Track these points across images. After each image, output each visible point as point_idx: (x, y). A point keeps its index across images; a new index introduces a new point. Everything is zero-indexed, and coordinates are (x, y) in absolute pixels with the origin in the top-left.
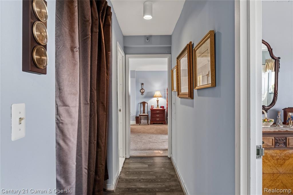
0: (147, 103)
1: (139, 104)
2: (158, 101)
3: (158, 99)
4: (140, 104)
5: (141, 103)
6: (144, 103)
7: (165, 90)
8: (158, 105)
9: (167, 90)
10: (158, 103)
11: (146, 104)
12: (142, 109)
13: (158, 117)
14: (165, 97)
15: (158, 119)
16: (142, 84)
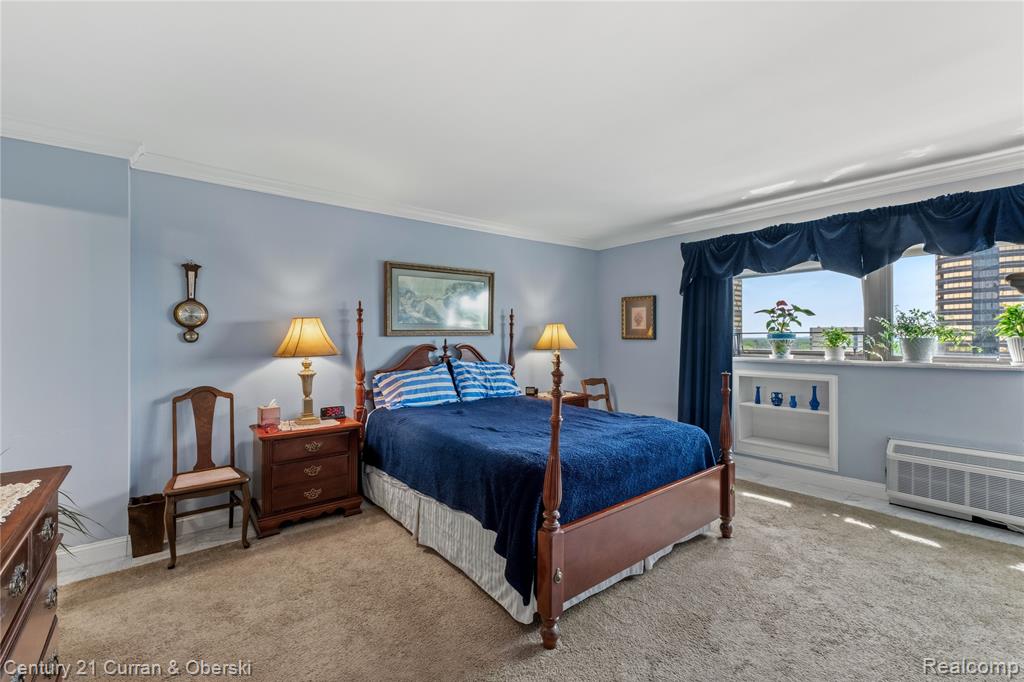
0: (230, 396)
1: (157, 403)
2: (307, 379)
3: (307, 366)
4: (168, 406)
5: (176, 400)
6: (203, 399)
7: (343, 312)
8: (308, 405)
9: (356, 313)
10: (307, 393)
11: (221, 406)
12: (189, 436)
13: (312, 482)
14: (344, 357)
15: (313, 494)
16: (191, 268)
